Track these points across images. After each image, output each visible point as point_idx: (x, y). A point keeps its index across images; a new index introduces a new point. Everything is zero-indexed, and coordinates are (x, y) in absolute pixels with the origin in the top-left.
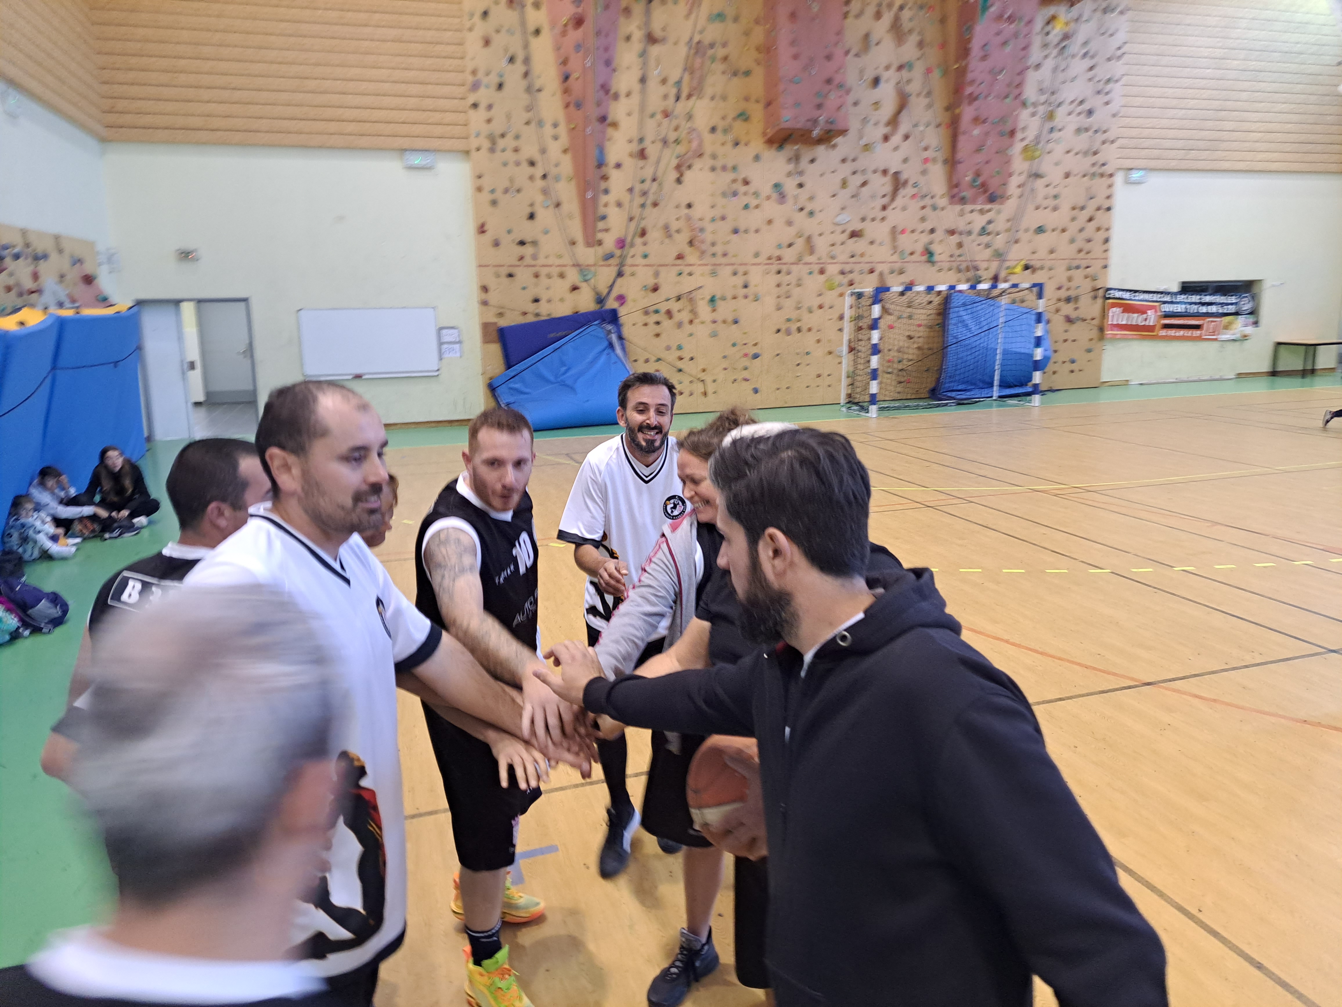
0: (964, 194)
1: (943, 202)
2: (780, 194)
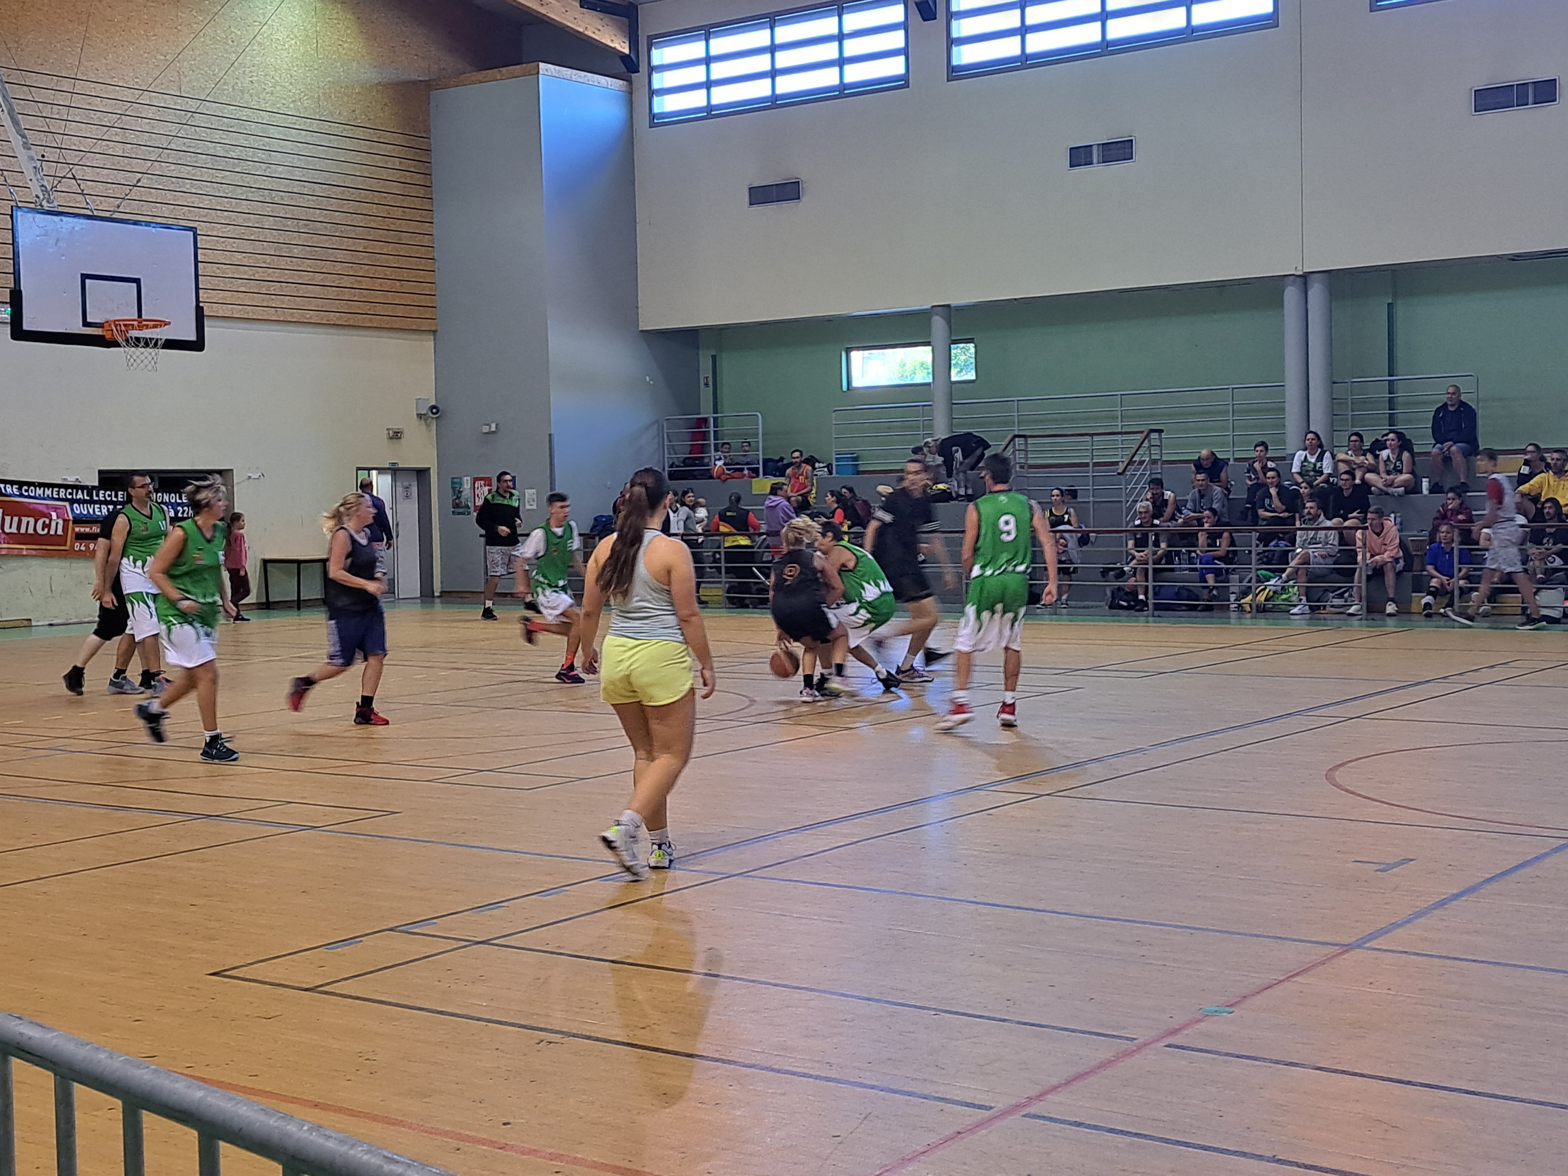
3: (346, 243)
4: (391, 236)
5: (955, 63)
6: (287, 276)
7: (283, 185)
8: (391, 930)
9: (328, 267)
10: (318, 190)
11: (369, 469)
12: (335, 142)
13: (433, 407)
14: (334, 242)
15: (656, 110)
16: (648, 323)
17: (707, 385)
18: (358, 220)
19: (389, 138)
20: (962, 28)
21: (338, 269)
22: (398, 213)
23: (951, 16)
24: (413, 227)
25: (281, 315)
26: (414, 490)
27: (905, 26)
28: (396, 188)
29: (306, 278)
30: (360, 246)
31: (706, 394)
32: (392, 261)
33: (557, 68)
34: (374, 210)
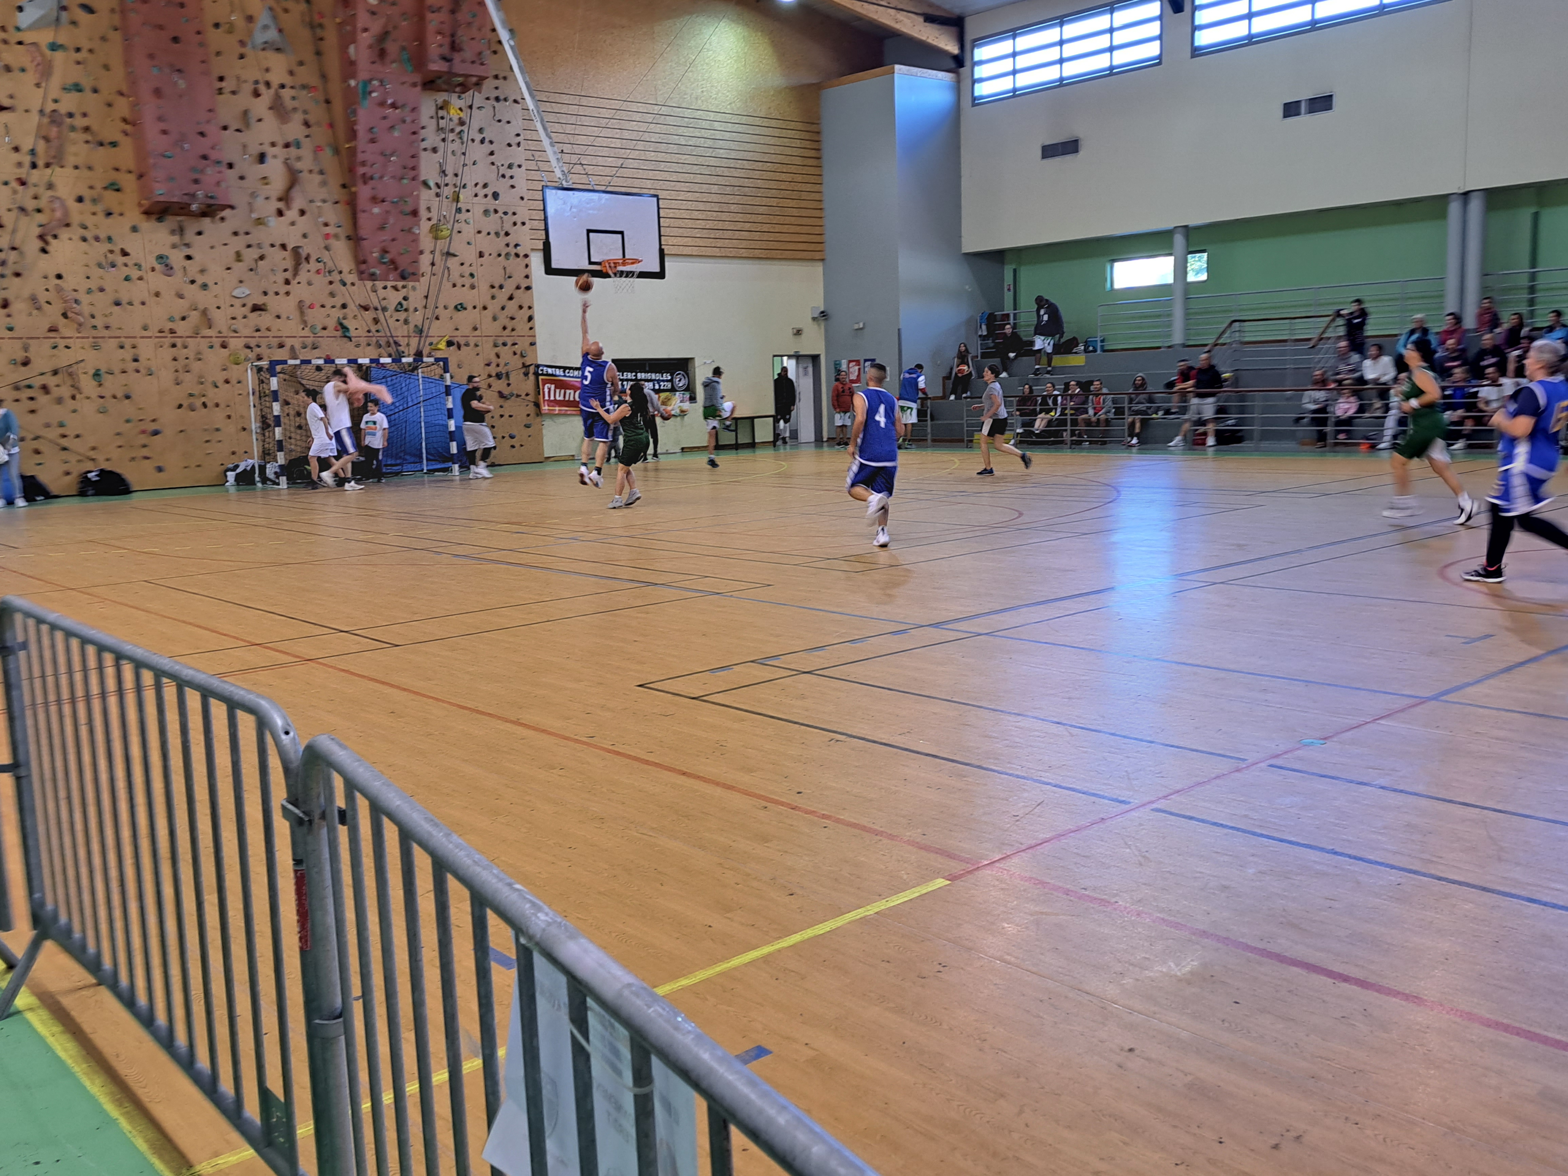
0: (372, 270)
1: (350, 278)
2: (167, 265)
3: (765, 201)
4: (795, 195)
5: (1197, 44)
6: (727, 225)
7: (724, 163)
8: (752, 662)
9: (753, 218)
10: (746, 164)
11: (782, 356)
12: (758, 130)
13: (822, 312)
14: (757, 201)
15: (977, 94)
16: (969, 246)
17: (1009, 290)
18: (773, 185)
19: (792, 125)
20: (1201, 17)
21: (760, 218)
22: (799, 178)
23: (1195, 8)
24: (809, 187)
25: (724, 252)
26: (810, 369)
27: (1160, 18)
28: (798, 161)
29: (739, 226)
30: (774, 202)
31: (1008, 296)
32: (795, 212)
33: (907, 68)
34: (783, 177)
